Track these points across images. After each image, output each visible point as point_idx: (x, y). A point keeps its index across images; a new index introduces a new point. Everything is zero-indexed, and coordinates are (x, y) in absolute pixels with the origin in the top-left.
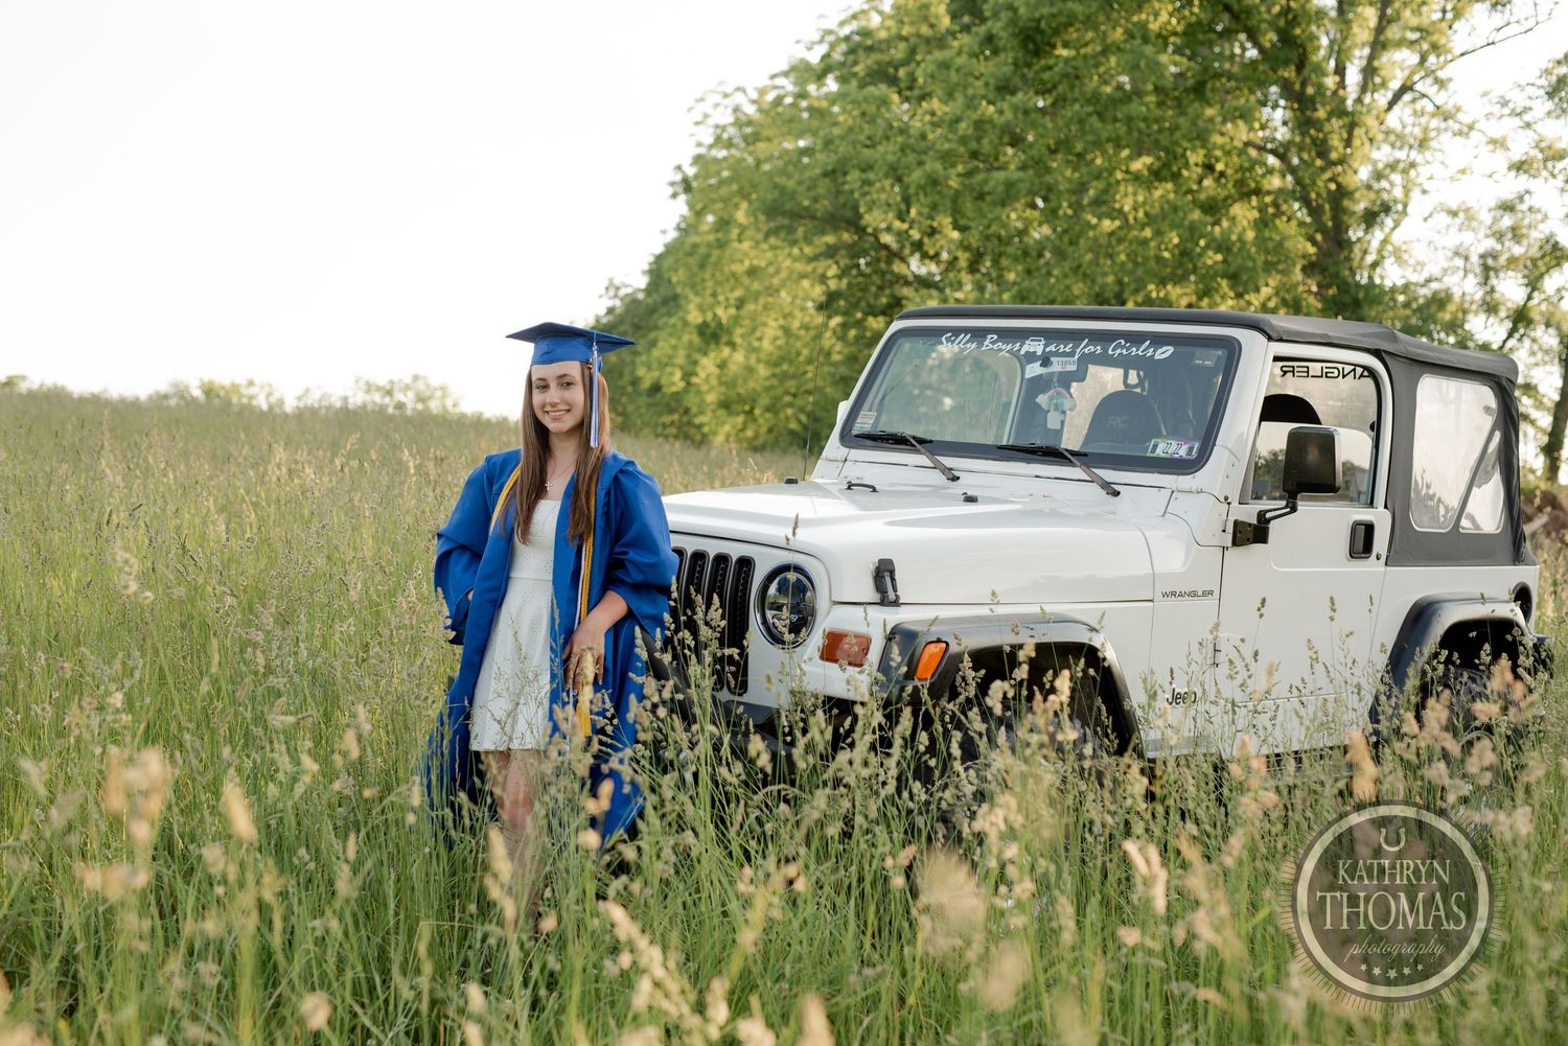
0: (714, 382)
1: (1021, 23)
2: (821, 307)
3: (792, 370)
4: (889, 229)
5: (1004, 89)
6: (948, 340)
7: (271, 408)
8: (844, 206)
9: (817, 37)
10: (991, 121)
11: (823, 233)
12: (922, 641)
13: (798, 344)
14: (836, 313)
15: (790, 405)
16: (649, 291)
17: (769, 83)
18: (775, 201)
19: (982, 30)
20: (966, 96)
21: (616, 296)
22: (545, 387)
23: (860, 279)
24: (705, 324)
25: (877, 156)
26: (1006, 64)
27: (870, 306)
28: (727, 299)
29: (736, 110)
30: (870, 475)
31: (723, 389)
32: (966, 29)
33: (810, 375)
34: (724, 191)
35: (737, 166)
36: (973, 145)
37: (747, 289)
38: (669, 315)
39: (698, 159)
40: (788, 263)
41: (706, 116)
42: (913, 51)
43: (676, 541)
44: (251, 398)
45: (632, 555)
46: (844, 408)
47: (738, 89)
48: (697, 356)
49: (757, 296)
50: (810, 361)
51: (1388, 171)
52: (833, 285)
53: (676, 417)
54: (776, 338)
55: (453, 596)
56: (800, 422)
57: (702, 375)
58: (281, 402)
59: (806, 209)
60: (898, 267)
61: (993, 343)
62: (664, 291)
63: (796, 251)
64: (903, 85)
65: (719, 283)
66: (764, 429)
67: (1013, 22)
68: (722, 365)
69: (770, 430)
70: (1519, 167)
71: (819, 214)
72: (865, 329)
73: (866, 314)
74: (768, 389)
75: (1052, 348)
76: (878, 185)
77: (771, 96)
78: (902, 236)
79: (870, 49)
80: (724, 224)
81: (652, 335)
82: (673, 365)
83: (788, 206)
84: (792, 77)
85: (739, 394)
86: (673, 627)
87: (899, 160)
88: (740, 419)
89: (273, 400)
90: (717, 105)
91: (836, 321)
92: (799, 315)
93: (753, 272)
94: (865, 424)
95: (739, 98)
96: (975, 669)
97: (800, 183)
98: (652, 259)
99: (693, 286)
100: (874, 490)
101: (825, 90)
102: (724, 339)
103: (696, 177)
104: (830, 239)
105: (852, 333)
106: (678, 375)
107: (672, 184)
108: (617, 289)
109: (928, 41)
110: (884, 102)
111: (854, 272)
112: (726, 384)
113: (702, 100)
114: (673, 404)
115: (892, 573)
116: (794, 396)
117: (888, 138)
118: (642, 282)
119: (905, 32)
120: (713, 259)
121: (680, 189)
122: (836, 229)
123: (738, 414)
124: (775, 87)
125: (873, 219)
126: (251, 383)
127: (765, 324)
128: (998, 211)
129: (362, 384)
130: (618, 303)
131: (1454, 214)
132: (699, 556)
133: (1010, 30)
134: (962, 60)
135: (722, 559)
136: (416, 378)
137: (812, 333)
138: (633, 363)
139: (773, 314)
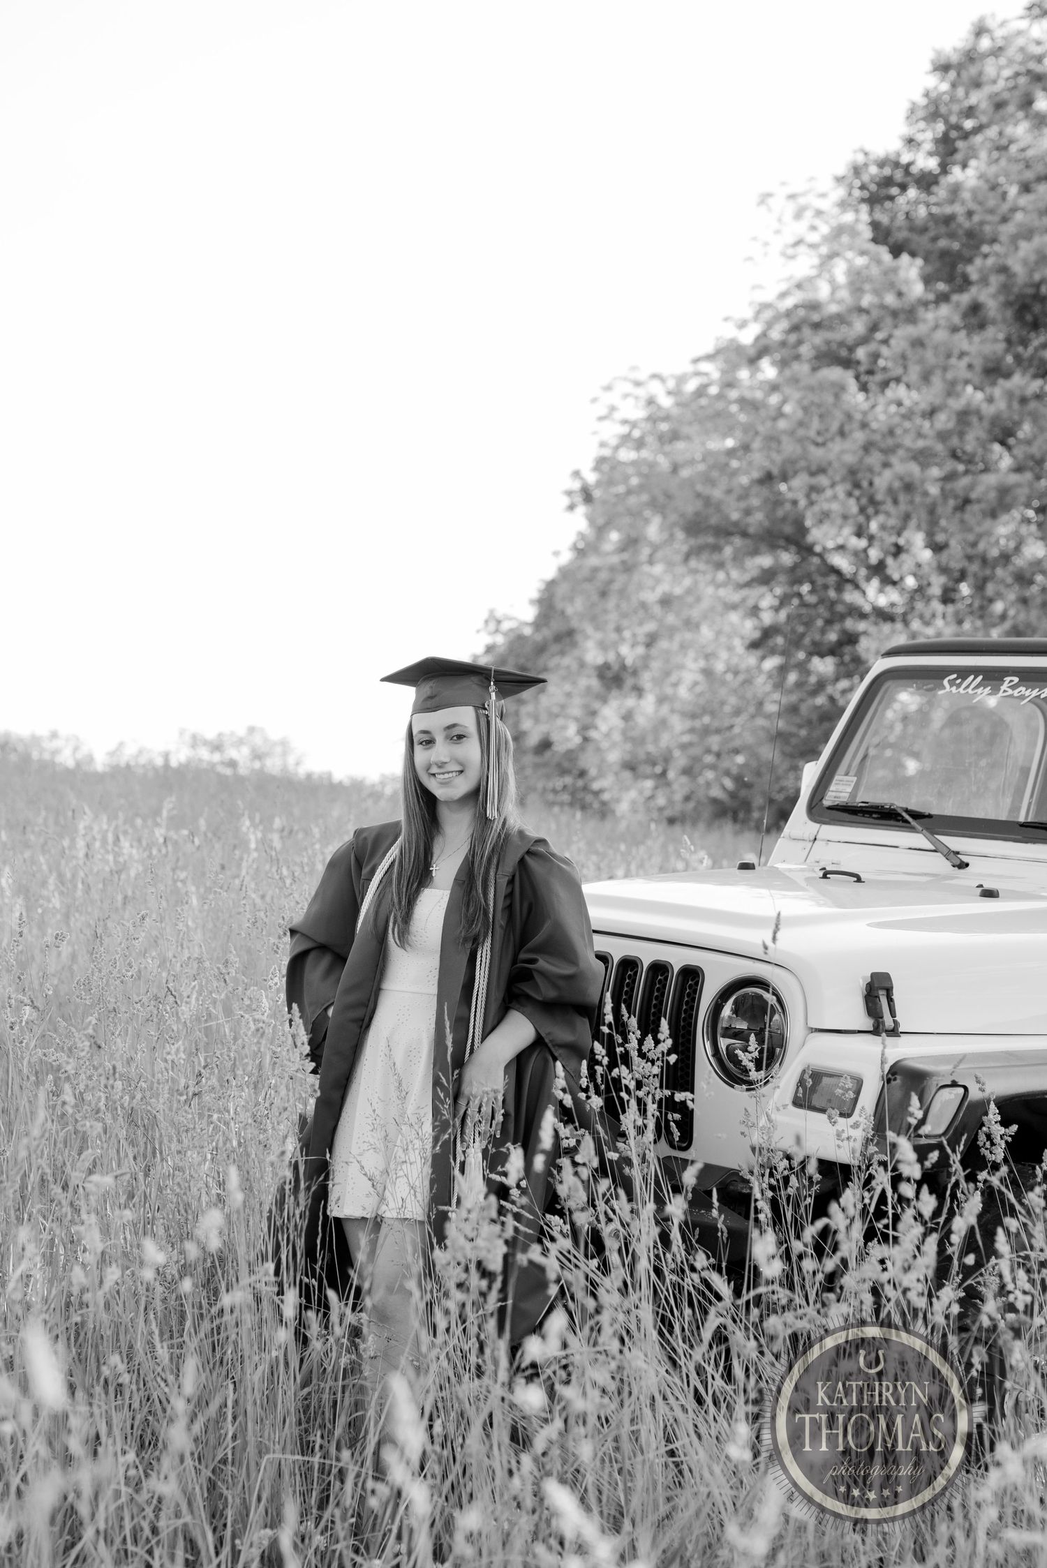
0: (617, 737)
1: (1016, 290)
2: (754, 645)
3: (716, 724)
4: (841, 548)
5: (993, 371)
6: (952, 683)
7: (78, 765)
8: (784, 519)
9: (750, 314)
10: (978, 412)
11: (755, 552)
12: (933, 1084)
13: (723, 692)
14: (773, 652)
15: (713, 767)
16: (538, 624)
17: (690, 368)
18: (697, 514)
19: (964, 299)
20: (944, 380)
21: (497, 631)
22: (430, 742)
23: (804, 611)
24: (606, 666)
25: (832, 456)
26: (996, 340)
27: (814, 643)
28: (634, 635)
29: (651, 402)
30: (850, 859)
31: (628, 746)
32: (943, 298)
33: (737, 730)
34: (633, 501)
35: (647, 471)
36: (955, 441)
37: (660, 621)
38: (562, 653)
39: (600, 462)
40: (710, 590)
41: (613, 409)
42: (874, 328)
43: (601, 943)
44: (55, 752)
45: (543, 964)
46: (811, 772)
47: (655, 376)
48: (596, 705)
49: (672, 631)
50: (737, 712)
52: (767, 618)
53: (568, 780)
54: (696, 684)
55: (308, 1010)
56: (724, 788)
57: (603, 727)
58: (90, 759)
59: (736, 524)
60: (851, 596)
61: (1013, 687)
62: (556, 626)
63: (721, 576)
64: (862, 369)
65: (624, 615)
66: (678, 797)
67: (1005, 288)
68: (628, 717)
69: (687, 798)
71: (751, 530)
72: (808, 673)
73: (810, 654)
74: (684, 747)
76: (829, 493)
77: (691, 386)
78: (860, 556)
79: (817, 326)
80: (631, 543)
82: (567, 717)
83: (714, 520)
84: (720, 363)
85: (648, 754)
86: (606, 1061)
87: (861, 461)
88: (649, 784)
89: (79, 756)
90: (626, 396)
91: (771, 663)
92: (724, 655)
93: (666, 602)
94: (840, 791)
95: (657, 389)
96: (1005, 1123)
97: (729, 492)
98: (542, 586)
99: (593, 619)
100: (859, 880)
101: (760, 376)
102: (629, 682)
103: (599, 484)
104: (765, 561)
105: (792, 677)
106: (572, 730)
107: (569, 493)
108: (499, 622)
109: (895, 314)
110: (840, 389)
111: (796, 601)
112: (633, 740)
113: (608, 388)
114: (566, 764)
115: (889, 991)
116: (718, 755)
117: (842, 433)
118: (529, 614)
119: (867, 300)
120: (616, 586)
121: (578, 499)
122: (773, 547)
123: (646, 777)
124: (698, 374)
125: (823, 536)
126: (54, 735)
127: (681, 667)
128: (988, 523)
129: (187, 738)
130: (500, 640)
132: (629, 964)
133: (1002, 298)
134: (941, 335)
135: (659, 969)
136: (252, 730)
137: (741, 678)
138: (517, 713)
139: (691, 654)
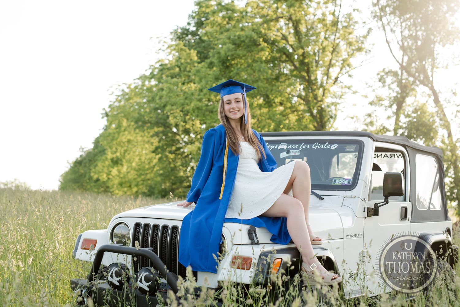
0: (117, 177)
1: (222, 58)
2: (153, 152)
3: (143, 173)
9: (149, 67)
11: (153, 127)
12: (273, 259)
13: (144, 164)
14: (158, 153)
16: (94, 149)
17: (132, 82)
19: (208, 61)
20: (205, 80)
21: (83, 151)
22: (229, 103)
24: (113, 158)
28: (121, 150)
29: (123, 90)
31: (120, 179)
32: (202, 61)
34: (119, 116)
35: (123, 108)
37: (127, 147)
38: (101, 156)
39: (110, 106)
41: (113, 92)
42: (186, 68)
48: (111, 169)
49: (130, 149)
51: (331, 105)
52: (156, 145)
53: (104, 189)
54: (137, 162)
56: (146, 189)
57: (113, 175)
59: (148, 120)
60: (178, 138)
62: (100, 149)
63: (143, 134)
65: (118, 145)
66: (134, 192)
67: (219, 58)
68: (119, 172)
69: (137, 192)
70: (371, 104)
71: (153, 122)
72: (168, 158)
73: (169, 153)
74: (135, 179)
75: (290, 147)
76: (175, 111)
77: (133, 86)
79: (167, 69)
80: (119, 126)
81: (96, 163)
82: (103, 172)
83: (142, 119)
84: (140, 80)
85: (125, 181)
87: (184, 102)
88: (126, 189)
90: (116, 89)
91: (158, 156)
93: (129, 141)
95: (124, 87)
97: (145, 112)
98: (95, 139)
99: (109, 146)
101: (151, 83)
102: (119, 163)
103: (110, 111)
104: (156, 130)
106: (105, 176)
107: (102, 114)
108: (83, 149)
109: (190, 64)
112: (121, 177)
114: (104, 185)
116: (144, 181)
119: (182, 62)
120: (116, 137)
121: (104, 115)
122: (158, 127)
123: (125, 187)
124: (135, 83)
130: (83, 153)
131: (352, 118)
133: (218, 60)
134: (203, 69)
136: (15, 180)
137: (149, 161)
138: (90, 172)
